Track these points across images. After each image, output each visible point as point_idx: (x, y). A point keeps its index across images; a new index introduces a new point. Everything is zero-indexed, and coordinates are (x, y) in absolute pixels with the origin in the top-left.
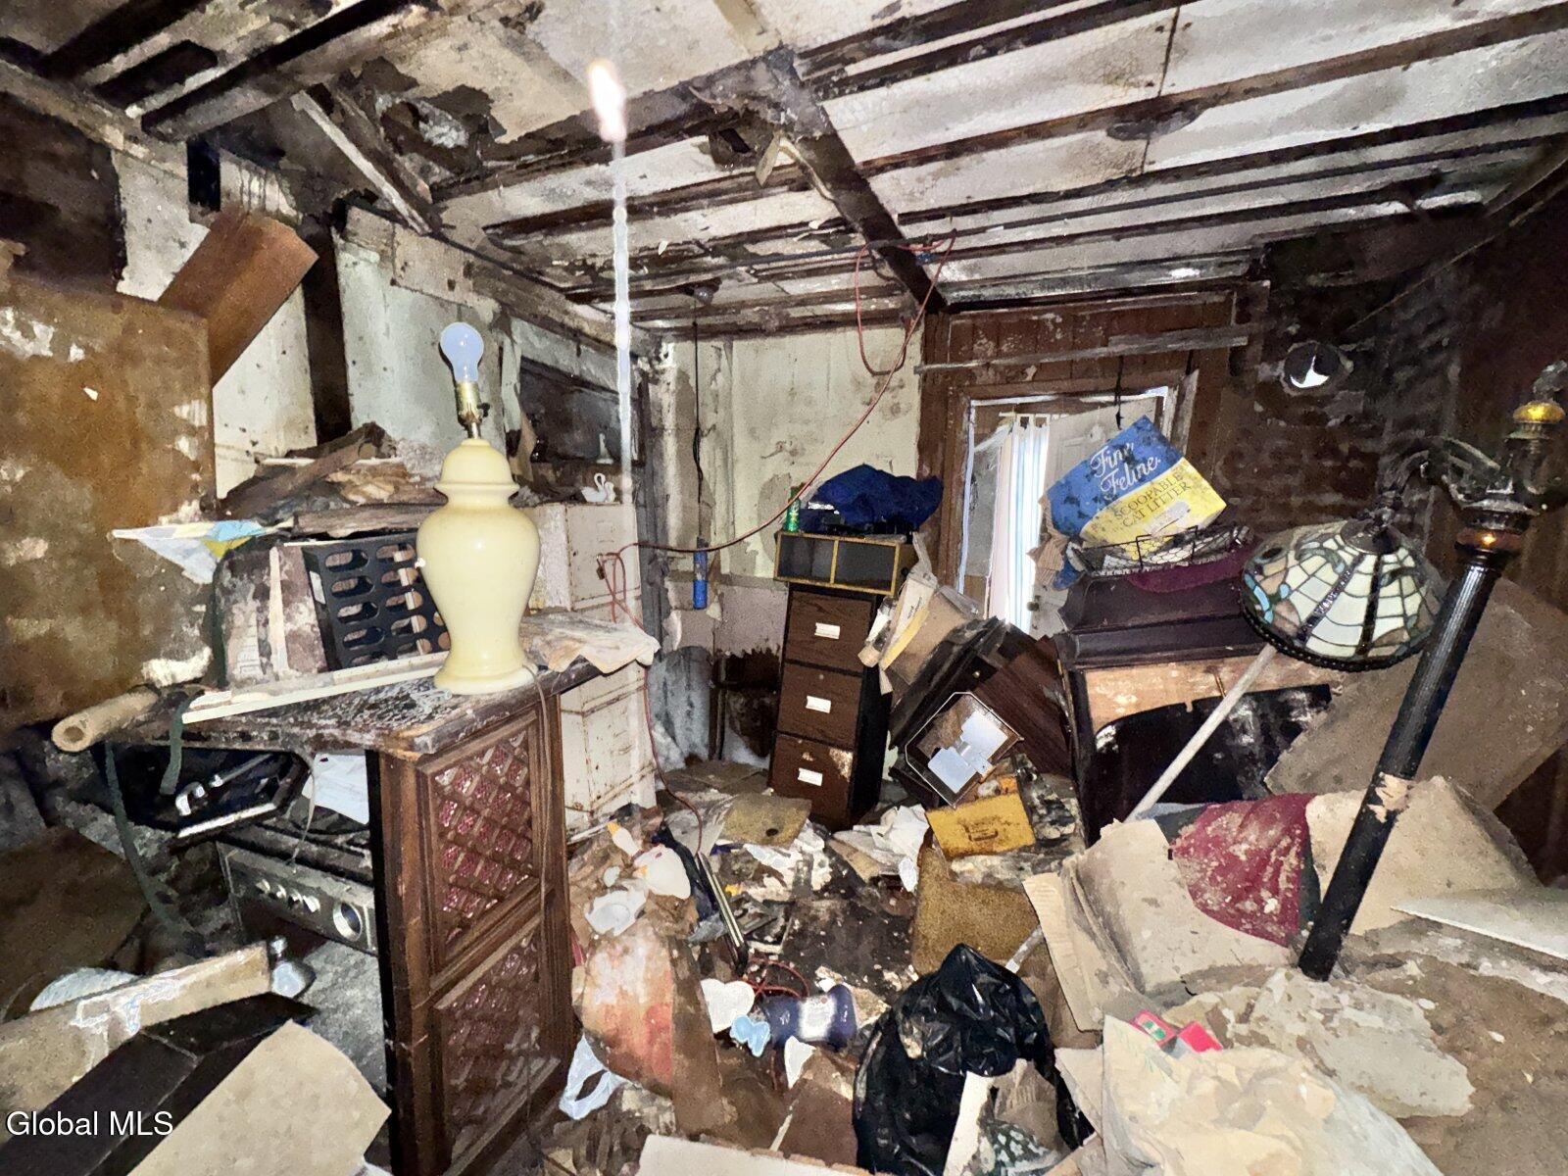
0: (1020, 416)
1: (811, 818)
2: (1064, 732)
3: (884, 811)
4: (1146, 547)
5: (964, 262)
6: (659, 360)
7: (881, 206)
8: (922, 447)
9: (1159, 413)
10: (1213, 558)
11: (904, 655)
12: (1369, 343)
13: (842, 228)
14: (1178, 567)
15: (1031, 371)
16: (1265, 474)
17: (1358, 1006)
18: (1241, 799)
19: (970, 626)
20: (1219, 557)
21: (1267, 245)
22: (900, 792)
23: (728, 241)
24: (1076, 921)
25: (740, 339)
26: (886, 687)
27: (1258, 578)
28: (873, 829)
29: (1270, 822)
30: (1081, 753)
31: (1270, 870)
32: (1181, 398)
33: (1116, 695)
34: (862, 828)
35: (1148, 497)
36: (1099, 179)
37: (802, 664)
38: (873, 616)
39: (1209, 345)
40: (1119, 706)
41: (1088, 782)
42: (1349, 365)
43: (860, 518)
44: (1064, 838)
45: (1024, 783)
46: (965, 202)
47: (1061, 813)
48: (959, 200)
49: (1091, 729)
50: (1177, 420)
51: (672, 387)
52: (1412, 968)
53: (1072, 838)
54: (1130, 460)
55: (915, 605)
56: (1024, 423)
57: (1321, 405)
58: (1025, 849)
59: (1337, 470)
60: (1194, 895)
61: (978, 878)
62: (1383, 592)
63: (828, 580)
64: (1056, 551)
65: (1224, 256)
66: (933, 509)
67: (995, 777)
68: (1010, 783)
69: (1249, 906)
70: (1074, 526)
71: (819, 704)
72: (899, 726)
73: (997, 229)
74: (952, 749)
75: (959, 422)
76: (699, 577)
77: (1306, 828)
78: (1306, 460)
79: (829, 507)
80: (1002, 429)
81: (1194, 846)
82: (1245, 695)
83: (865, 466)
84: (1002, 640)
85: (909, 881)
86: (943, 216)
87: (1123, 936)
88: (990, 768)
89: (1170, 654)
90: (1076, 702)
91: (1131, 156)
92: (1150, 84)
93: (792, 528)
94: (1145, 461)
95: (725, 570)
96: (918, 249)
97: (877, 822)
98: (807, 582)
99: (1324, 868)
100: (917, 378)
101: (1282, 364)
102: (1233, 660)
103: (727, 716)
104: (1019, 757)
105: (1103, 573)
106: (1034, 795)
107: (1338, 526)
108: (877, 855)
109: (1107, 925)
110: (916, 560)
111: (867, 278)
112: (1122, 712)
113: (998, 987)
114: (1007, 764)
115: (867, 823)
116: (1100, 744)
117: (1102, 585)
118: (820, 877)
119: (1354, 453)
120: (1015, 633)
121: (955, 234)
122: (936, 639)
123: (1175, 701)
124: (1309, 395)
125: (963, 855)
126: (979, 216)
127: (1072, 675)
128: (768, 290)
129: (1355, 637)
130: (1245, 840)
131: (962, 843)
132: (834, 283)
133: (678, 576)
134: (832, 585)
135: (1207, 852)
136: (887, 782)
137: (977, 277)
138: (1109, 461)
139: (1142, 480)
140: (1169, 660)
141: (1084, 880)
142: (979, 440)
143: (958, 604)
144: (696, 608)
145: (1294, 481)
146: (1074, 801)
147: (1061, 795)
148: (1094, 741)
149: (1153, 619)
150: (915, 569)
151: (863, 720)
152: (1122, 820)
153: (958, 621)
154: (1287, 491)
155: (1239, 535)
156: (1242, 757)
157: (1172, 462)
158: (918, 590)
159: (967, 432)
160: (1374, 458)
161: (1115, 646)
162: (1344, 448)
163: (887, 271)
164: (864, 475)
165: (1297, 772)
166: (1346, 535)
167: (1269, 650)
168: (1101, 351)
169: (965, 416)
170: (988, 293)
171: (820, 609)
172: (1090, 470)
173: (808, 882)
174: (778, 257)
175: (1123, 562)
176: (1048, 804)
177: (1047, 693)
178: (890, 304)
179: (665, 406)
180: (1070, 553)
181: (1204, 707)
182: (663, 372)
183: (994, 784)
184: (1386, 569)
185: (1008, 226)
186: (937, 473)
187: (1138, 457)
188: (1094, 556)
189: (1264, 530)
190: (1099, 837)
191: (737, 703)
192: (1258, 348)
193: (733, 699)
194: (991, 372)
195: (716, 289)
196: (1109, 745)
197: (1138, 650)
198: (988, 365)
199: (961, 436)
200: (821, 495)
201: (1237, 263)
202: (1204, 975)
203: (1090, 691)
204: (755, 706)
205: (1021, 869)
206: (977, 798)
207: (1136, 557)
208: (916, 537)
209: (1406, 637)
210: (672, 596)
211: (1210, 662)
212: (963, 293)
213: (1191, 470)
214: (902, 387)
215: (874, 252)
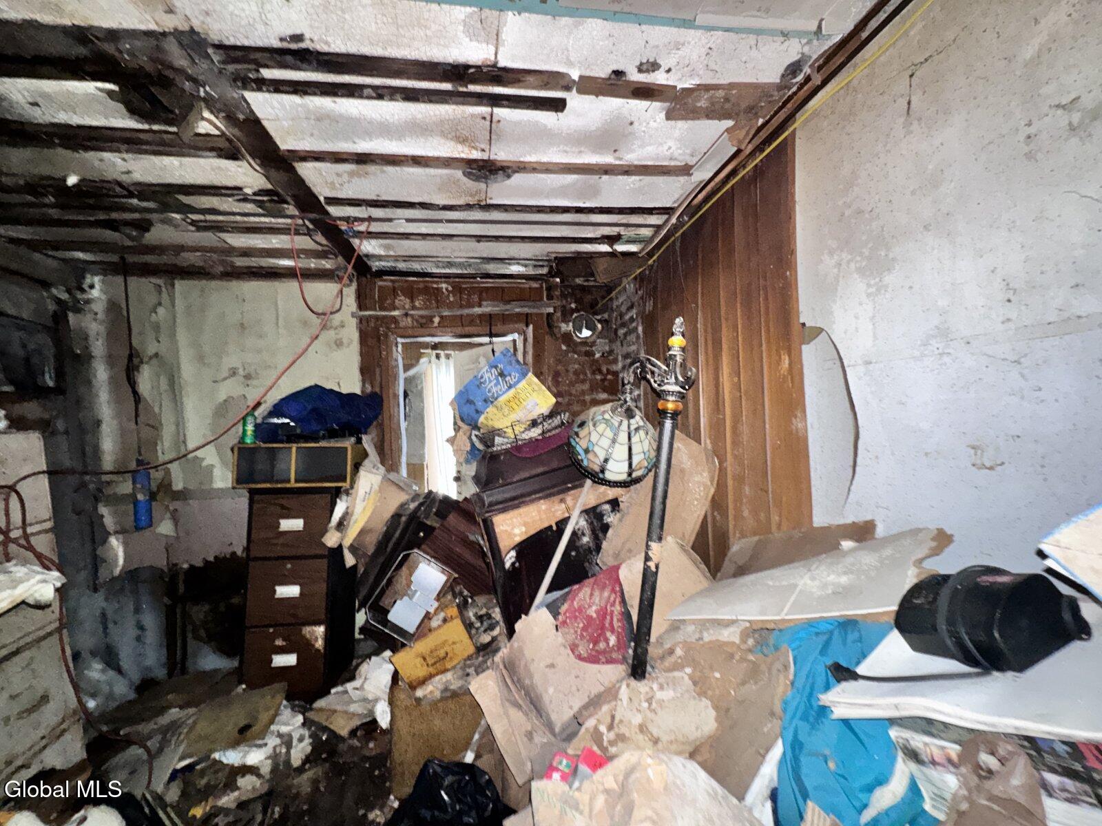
0: (435, 352)
1: (288, 698)
2: (485, 562)
3: (358, 665)
4: (517, 429)
5: (381, 241)
6: (83, 291)
7: (309, 189)
8: (363, 371)
9: (515, 349)
10: (554, 432)
11: (363, 532)
12: (606, 316)
13: (276, 198)
14: (537, 440)
15: (437, 320)
16: (572, 384)
17: (661, 688)
18: (588, 577)
19: (413, 500)
20: (557, 431)
21: (556, 258)
22: (371, 644)
23: (157, 188)
24: (508, 700)
25: (182, 279)
26: (350, 560)
27: (577, 440)
28: (349, 686)
29: (603, 588)
30: (497, 574)
31: (608, 617)
32: (525, 340)
33: (513, 529)
34: (340, 689)
35: (515, 397)
36: (461, 202)
37: (269, 559)
38: (333, 504)
39: (535, 311)
40: (515, 535)
41: (504, 594)
42: (599, 326)
43: (314, 426)
44: (494, 639)
45: (463, 607)
46: (375, 198)
47: (489, 622)
48: (371, 196)
49: (501, 556)
50: (525, 353)
51: (101, 316)
52: (679, 652)
53: (499, 638)
54: (502, 374)
55: (368, 491)
56: (438, 357)
57: (591, 347)
58: (469, 658)
59: (603, 380)
60: (573, 651)
61: (438, 694)
62: (633, 440)
63: (289, 481)
64: (465, 438)
65: (537, 262)
66: (376, 417)
67: (442, 610)
68: (453, 611)
69: (602, 645)
70: (472, 419)
71: (289, 591)
72: (363, 592)
73: (401, 221)
74: (406, 598)
75: (389, 353)
76: (140, 497)
77: (621, 585)
78: (589, 375)
79: (287, 421)
80: (423, 360)
81: (570, 618)
82: (581, 512)
83: (317, 386)
84: (437, 504)
85: (384, 721)
86: (359, 205)
87: (537, 696)
88: (436, 604)
89: (537, 496)
90: (490, 540)
91: (478, 192)
92: (483, 150)
93: (248, 440)
94: (510, 375)
95: (178, 485)
96: (343, 226)
97: (352, 678)
98: (268, 485)
99: (632, 606)
100: (354, 321)
101: (571, 324)
102: (572, 492)
103: (189, 628)
104: (457, 589)
105: (495, 449)
106: (471, 614)
107: (608, 406)
108: (353, 708)
109: (527, 694)
110: (366, 455)
111: (304, 242)
112: (518, 539)
113: (459, 782)
114: (449, 597)
115: (343, 683)
116: (508, 565)
117: (494, 457)
118: (299, 752)
119: (609, 372)
120: (446, 501)
121: (370, 219)
122: (388, 513)
123: (546, 525)
124: (585, 342)
125: (423, 682)
126: (387, 210)
127: (485, 521)
128: (208, 238)
129: (624, 467)
130: (593, 603)
131: (421, 672)
132: (276, 242)
133: (115, 500)
134: (293, 484)
135: (576, 618)
136: (360, 640)
137: (392, 253)
138: (489, 376)
139: (510, 387)
140: (540, 498)
141: (510, 667)
142: (407, 368)
143: (401, 484)
144: (138, 528)
145: (586, 386)
146: (497, 610)
147: (488, 609)
148: (503, 563)
149: (526, 474)
150: (366, 462)
151: (331, 595)
152: (526, 614)
153: (403, 497)
154: (583, 393)
155: (565, 417)
156: (585, 551)
157: (524, 375)
158: (369, 480)
159: (396, 360)
160: (616, 374)
161: (507, 495)
162: (604, 370)
163: (320, 238)
164: (316, 392)
165: (611, 552)
166: (613, 410)
167: (589, 482)
168: (477, 310)
169: (394, 348)
170: (401, 266)
171: (283, 507)
172: (478, 383)
173: (288, 762)
174: (214, 211)
175: (506, 440)
176: (480, 618)
177: (472, 538)
178: (327, 264)
179: (92, 333)
180: (474, 438)
181: (562, 524)
182: (88, 302)
183: (442, 615)
184: (633, 427)
185: (408, 220)
186: (377, 390)
187: (506, 373)
188: (487, 440)
189: (575, 414)
190: (514, 631)
191: (199, 612)
192: (559, 314)
193: (195, 609)
194: (409, 319)
195: (148, 230)
196: (513, 564)
197: (522, 496)
198: (406, 315)
199: (393, 363)
200: (277, 410)
201: (542, 266)
202: (585, 707)
203: (497, 530)
204: (222, 608)
205: (468, 675)
206: (430, 630)
207: (513, 436)
208: (365, 438)
209: (646, 464)
210: (109, 521)
211: (561, 496)
212: (383, 263)
213: (535, 380)
214: (343, 326)
215: (307, 223)
